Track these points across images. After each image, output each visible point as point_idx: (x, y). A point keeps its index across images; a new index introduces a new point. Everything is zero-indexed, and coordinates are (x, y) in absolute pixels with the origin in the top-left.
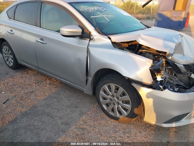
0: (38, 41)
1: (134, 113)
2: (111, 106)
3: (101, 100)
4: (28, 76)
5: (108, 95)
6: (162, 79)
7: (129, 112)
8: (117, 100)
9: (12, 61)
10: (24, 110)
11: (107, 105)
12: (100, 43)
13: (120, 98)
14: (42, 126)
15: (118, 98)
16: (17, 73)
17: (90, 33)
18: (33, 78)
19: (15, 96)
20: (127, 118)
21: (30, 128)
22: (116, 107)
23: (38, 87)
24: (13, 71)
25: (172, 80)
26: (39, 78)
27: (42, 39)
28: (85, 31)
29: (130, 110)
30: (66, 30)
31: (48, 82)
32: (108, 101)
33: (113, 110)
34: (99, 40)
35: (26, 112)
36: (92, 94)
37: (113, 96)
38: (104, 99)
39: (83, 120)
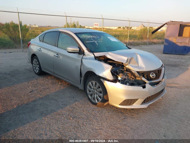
0: (55, 56)
1: (104, 99)
2: (93, 96)
3: (88, 92)
4: (47, 79)
5: (92, 89)
6: (121, 79)
7: (102, 98)
8: (96, 91)
9: (38, 69)
10: (41, 96)
11: (91, 95)
12: (88, 57)
13: (97, 89)
14: (50, 105)
15: (96, 90)
16: (40, 78)
17: (84, 51)
18: (50, 81)
19: (37, 90)
20: (101, 103)
21: (43, 105)
22: (96, 96)
23: (52, 86)
24: (38, 76)
25: (130, 80)
26: (54, 81)
27: (57, 54)
28: (81, 50)
29: (102, 97)
30: (70, 49)
31: (60, 83)
32: (92, 92)
33: (94, 99)
34: (88, 55)
35: (42, 97)
36: (83, 89)
37: (94, 89)
38: (90, 91)
39: (75, 104)
